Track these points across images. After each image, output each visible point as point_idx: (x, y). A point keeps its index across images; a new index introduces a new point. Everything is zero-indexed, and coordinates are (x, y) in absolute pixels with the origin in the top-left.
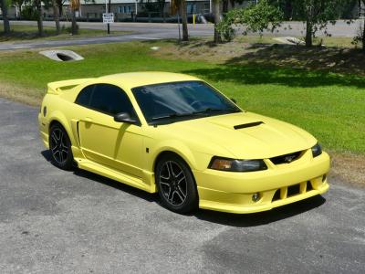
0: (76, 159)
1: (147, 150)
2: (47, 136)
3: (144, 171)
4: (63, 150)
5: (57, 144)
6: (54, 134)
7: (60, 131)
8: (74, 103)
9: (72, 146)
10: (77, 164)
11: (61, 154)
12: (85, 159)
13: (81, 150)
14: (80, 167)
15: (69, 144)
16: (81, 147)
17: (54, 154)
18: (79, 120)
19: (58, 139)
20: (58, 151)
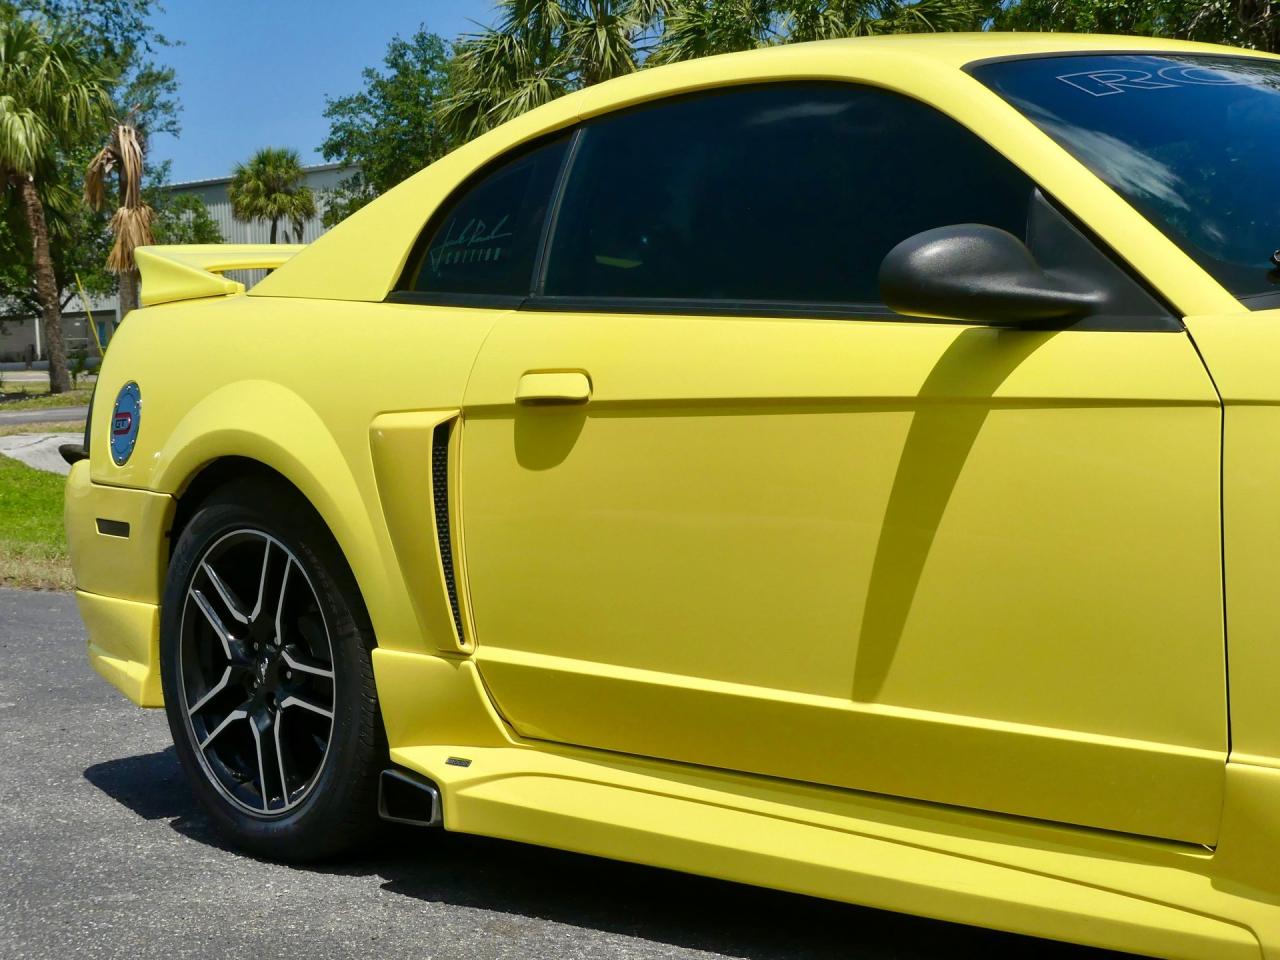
0: (411, 755)
2: (142, 613)
4: (290, 701)
5: (229, 657)
6: (212, 575)
7: (263, 543)
8: (392, 298)
9: (376, 646)
10: (430, 795)
11: (267, 734)
12: (505, 744)
13: (467, 670)
14: (453, 822)
15: (351, 635)
16: (466, 647)
17: (202, 746)
18: (456, 412)
19: (247, 609)
20: (238, 715)
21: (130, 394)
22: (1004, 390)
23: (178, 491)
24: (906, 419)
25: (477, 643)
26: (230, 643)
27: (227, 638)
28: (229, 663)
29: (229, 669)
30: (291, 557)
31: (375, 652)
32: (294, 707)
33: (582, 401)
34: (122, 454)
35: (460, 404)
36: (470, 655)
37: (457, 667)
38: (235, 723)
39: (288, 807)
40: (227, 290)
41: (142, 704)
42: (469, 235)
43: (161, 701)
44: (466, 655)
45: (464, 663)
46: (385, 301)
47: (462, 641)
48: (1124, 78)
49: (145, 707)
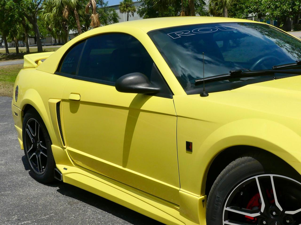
0: (60, 167)
1: (189, 146)
2: (21, 130)
3: (183, 191)
4: (41, 153)
5: (32, 142)
6: (29, 126)
7: (35, 121)
8: (55, 73)
9: (52, 144)
10: (61, 175)
11: (39, 158)
12: (73, 166)
13: (65, 151)
14: (64, 181)
15: (48, 142)
16: (65, 147)
17: (30, 159)
18: (60, 100)
19: (34, 134)
20: (34, 154)
21: (17, 88)
22: (143, 108)
23: (23, 109)
24: (127, 111)
25: (67, 146)
26: (32, 139)
27: (31, 139)
28: (32, 144)
29: (32, 145)
30: (39, 125)
31: (52, 145)
32: (42, 154)
33: (79, 100)
34: (16, 99)
35: (61, 98)
36: (66, 148)
37: (64, 150)
38: (34, 155)
39: (42, 173)
40: (35, 67)
41: (21, 149)
42: (68, 61)
43: (23, 149)
44: (65, 148)
45: (65, 150)
46: (54, 74)
47: (64, 145)
48: (183, 33)
49: (22, 150)
